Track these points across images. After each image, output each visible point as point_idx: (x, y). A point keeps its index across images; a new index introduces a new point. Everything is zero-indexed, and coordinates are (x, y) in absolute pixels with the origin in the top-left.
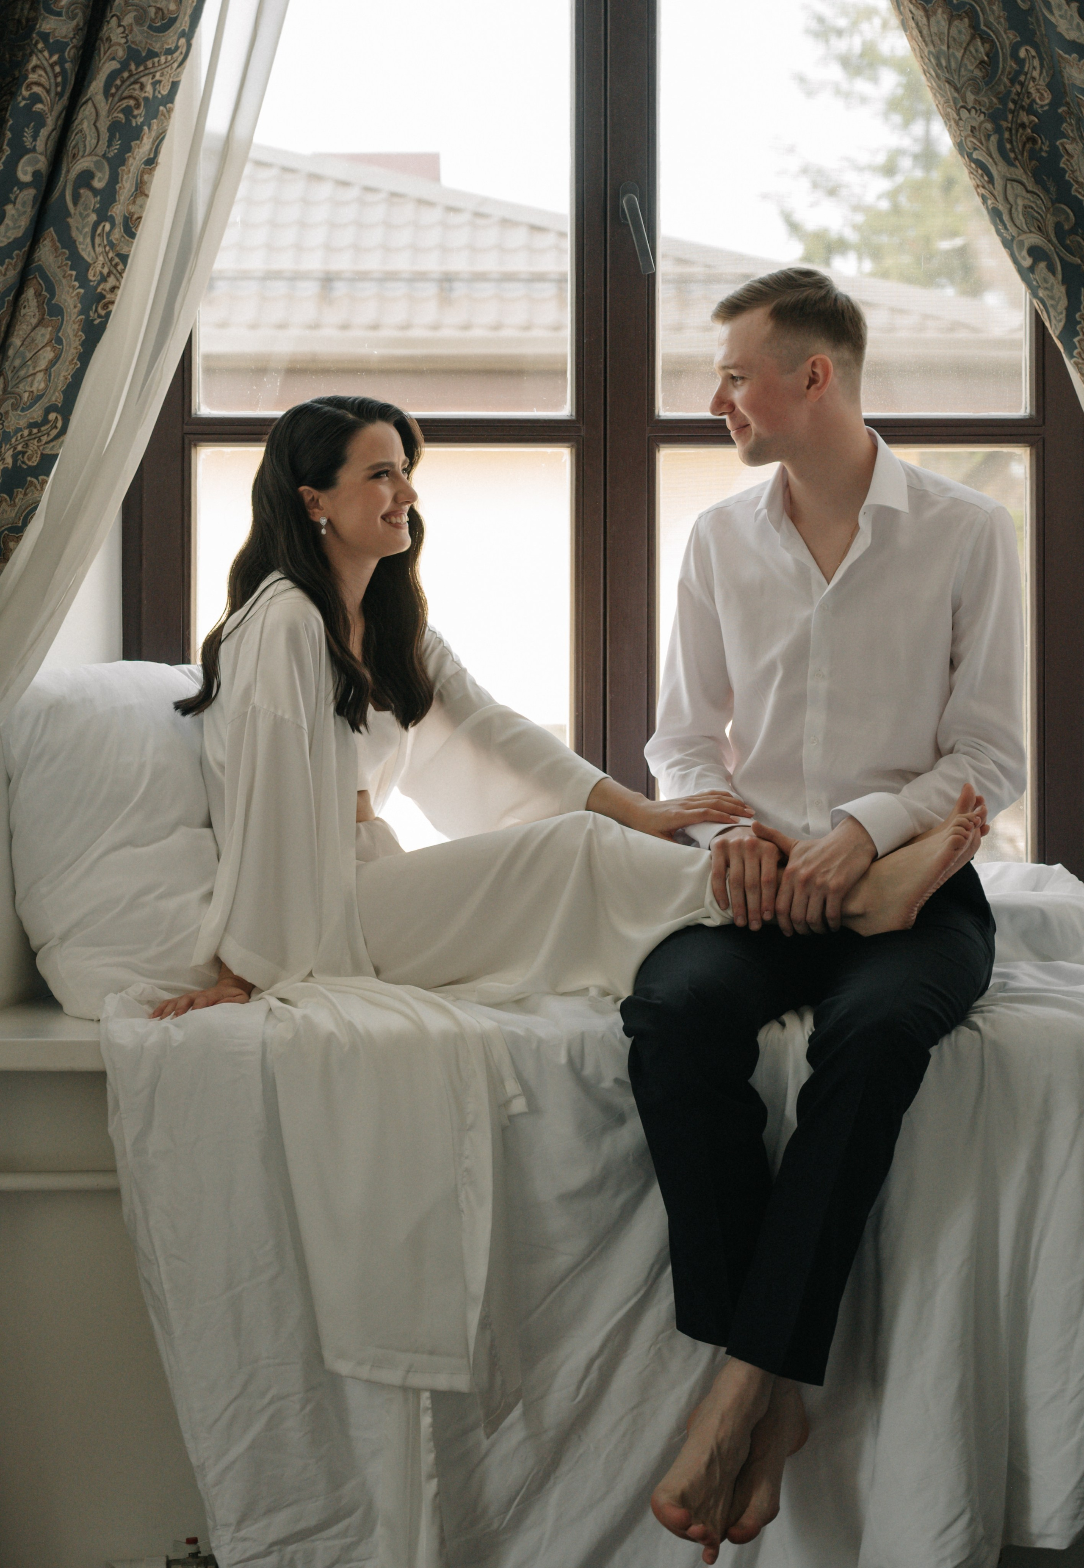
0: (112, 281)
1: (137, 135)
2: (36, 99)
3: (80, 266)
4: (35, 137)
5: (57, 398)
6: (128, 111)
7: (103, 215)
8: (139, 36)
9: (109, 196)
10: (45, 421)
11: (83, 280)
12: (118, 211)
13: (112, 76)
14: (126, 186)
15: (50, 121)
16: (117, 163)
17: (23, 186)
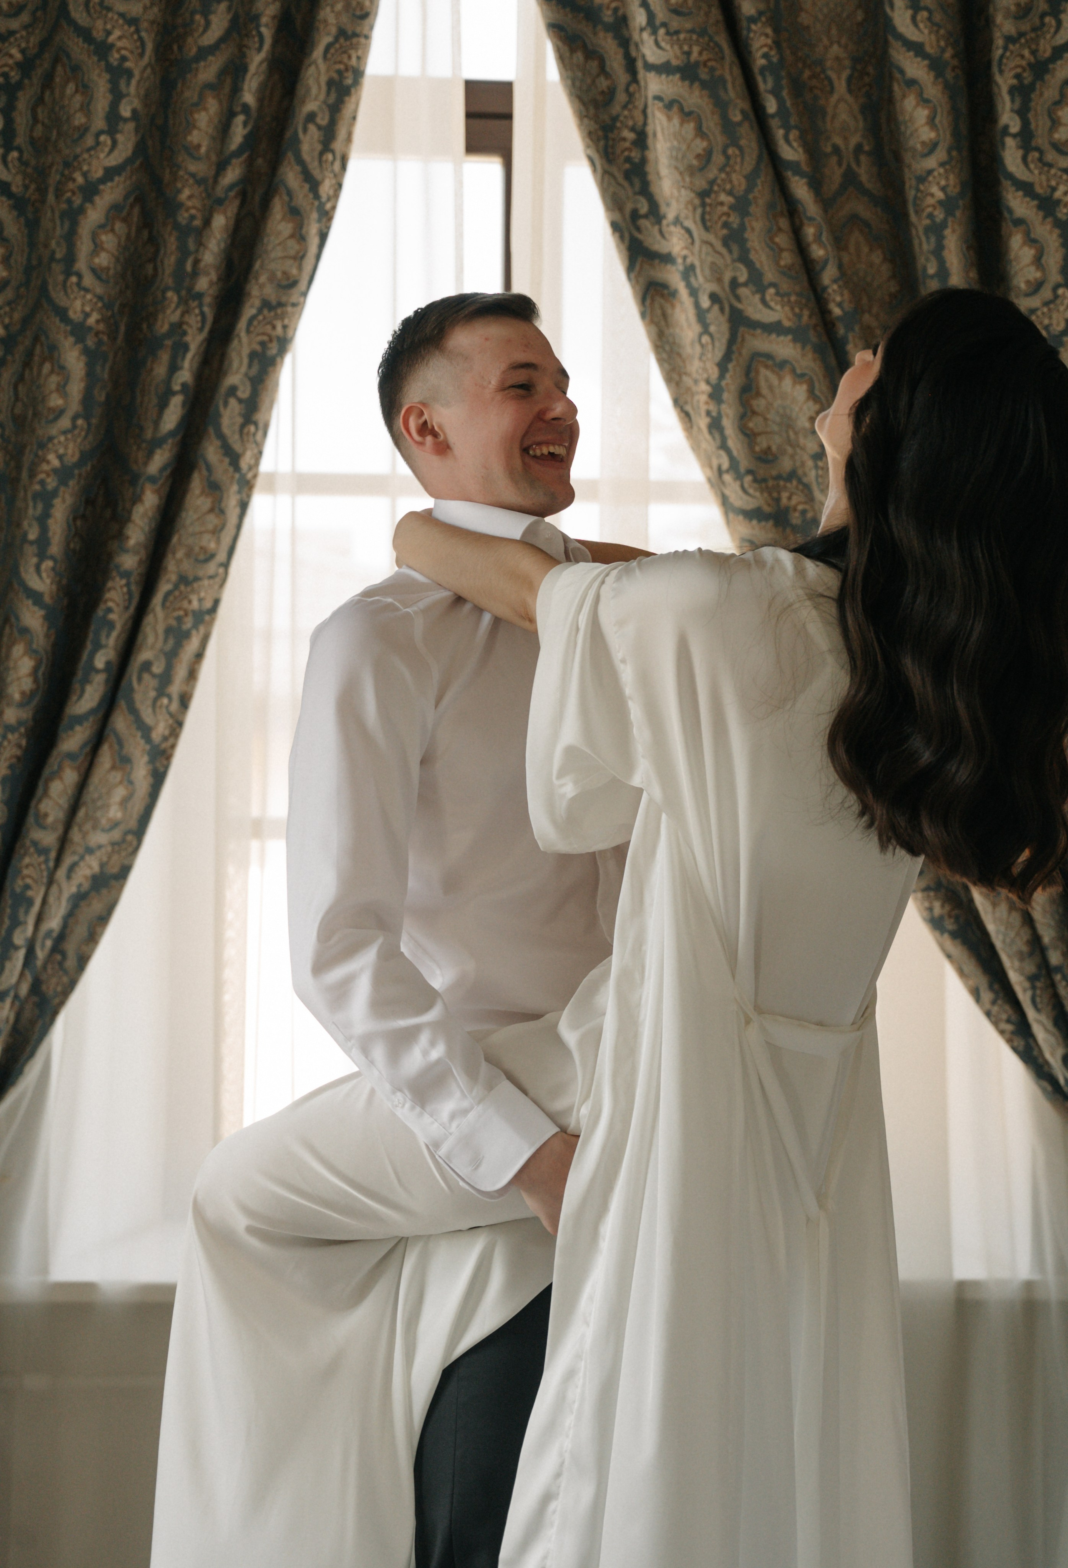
0: (171, 740)
1: (187, 635)
2: (110, 610)
3: (146, 731)
4: (108, 636)
5: (133, 824)
6: (179, 619)
7: (162, 691)
8: (187, 566)
9: (166, 679)
10: (124, 840)
11: (147, 738)
12: (175, 689)
13: (168, 594)
14: (181, 672)
15: (118, 627)
16: (171, 656)
17: (98, 671)
